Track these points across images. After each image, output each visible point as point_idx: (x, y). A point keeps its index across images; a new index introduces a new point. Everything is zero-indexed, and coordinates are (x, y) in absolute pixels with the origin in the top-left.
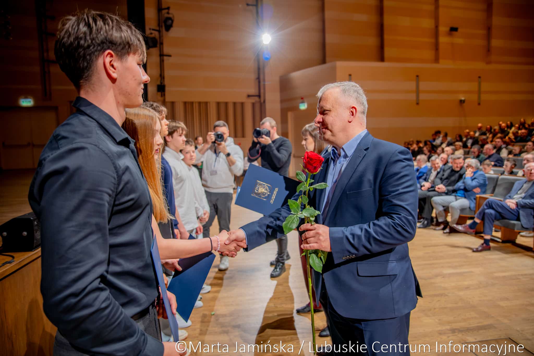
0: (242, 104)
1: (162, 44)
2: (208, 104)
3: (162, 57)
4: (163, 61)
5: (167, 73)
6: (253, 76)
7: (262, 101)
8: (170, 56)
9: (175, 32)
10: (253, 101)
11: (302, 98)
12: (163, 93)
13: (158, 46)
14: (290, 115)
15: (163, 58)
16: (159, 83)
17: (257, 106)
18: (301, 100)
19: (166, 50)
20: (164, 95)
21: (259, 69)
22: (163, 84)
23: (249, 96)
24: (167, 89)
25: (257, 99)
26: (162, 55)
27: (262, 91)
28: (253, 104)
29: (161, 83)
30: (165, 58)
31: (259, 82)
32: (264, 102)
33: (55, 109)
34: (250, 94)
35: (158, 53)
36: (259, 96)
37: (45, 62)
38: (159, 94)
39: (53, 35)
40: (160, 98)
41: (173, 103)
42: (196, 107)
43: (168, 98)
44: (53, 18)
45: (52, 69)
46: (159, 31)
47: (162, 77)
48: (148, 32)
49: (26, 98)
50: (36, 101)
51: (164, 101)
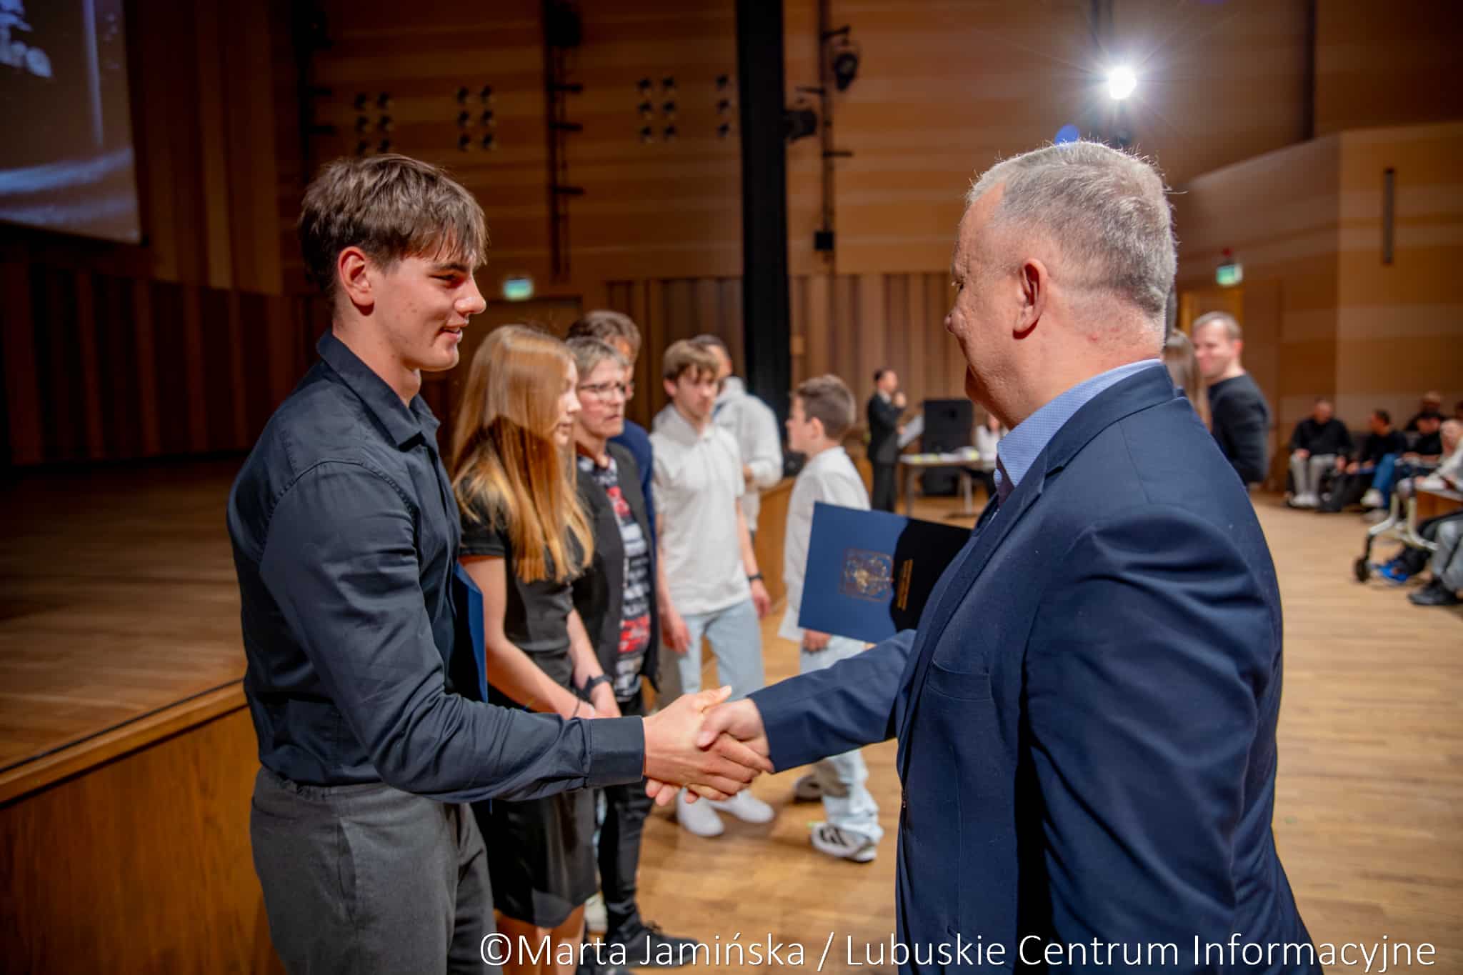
1: (828, 124)
3: (828, 160)
4: (832, 169)
5: (844, 200)
8: (847, 154)
9: (863, 91)
11: (1227, 252)
12: (829, 253)
13: (819, 130)
15: (831, 162)
16: (819, 227)
18: (1223, 258)
19: (840, 139)
20: (833, 257)
22: (829, 230)
24: (841, 242)
26: (828, 154)
29: (825, 227)
30: (838, 161)
35: (818, 149)
37: (558, 192)
38: (820, 255)
39: (576, 128)
40: (824, 267)
41: (855, 279)
42: (916, 288)
43: (844, 265)
44: (577, 89)
45: (575, 207)
46: (822, 92)
47: (828, 211)
48: (792, 97)
49: (517, 278)
50: (538, 285)
51: (832, 276)
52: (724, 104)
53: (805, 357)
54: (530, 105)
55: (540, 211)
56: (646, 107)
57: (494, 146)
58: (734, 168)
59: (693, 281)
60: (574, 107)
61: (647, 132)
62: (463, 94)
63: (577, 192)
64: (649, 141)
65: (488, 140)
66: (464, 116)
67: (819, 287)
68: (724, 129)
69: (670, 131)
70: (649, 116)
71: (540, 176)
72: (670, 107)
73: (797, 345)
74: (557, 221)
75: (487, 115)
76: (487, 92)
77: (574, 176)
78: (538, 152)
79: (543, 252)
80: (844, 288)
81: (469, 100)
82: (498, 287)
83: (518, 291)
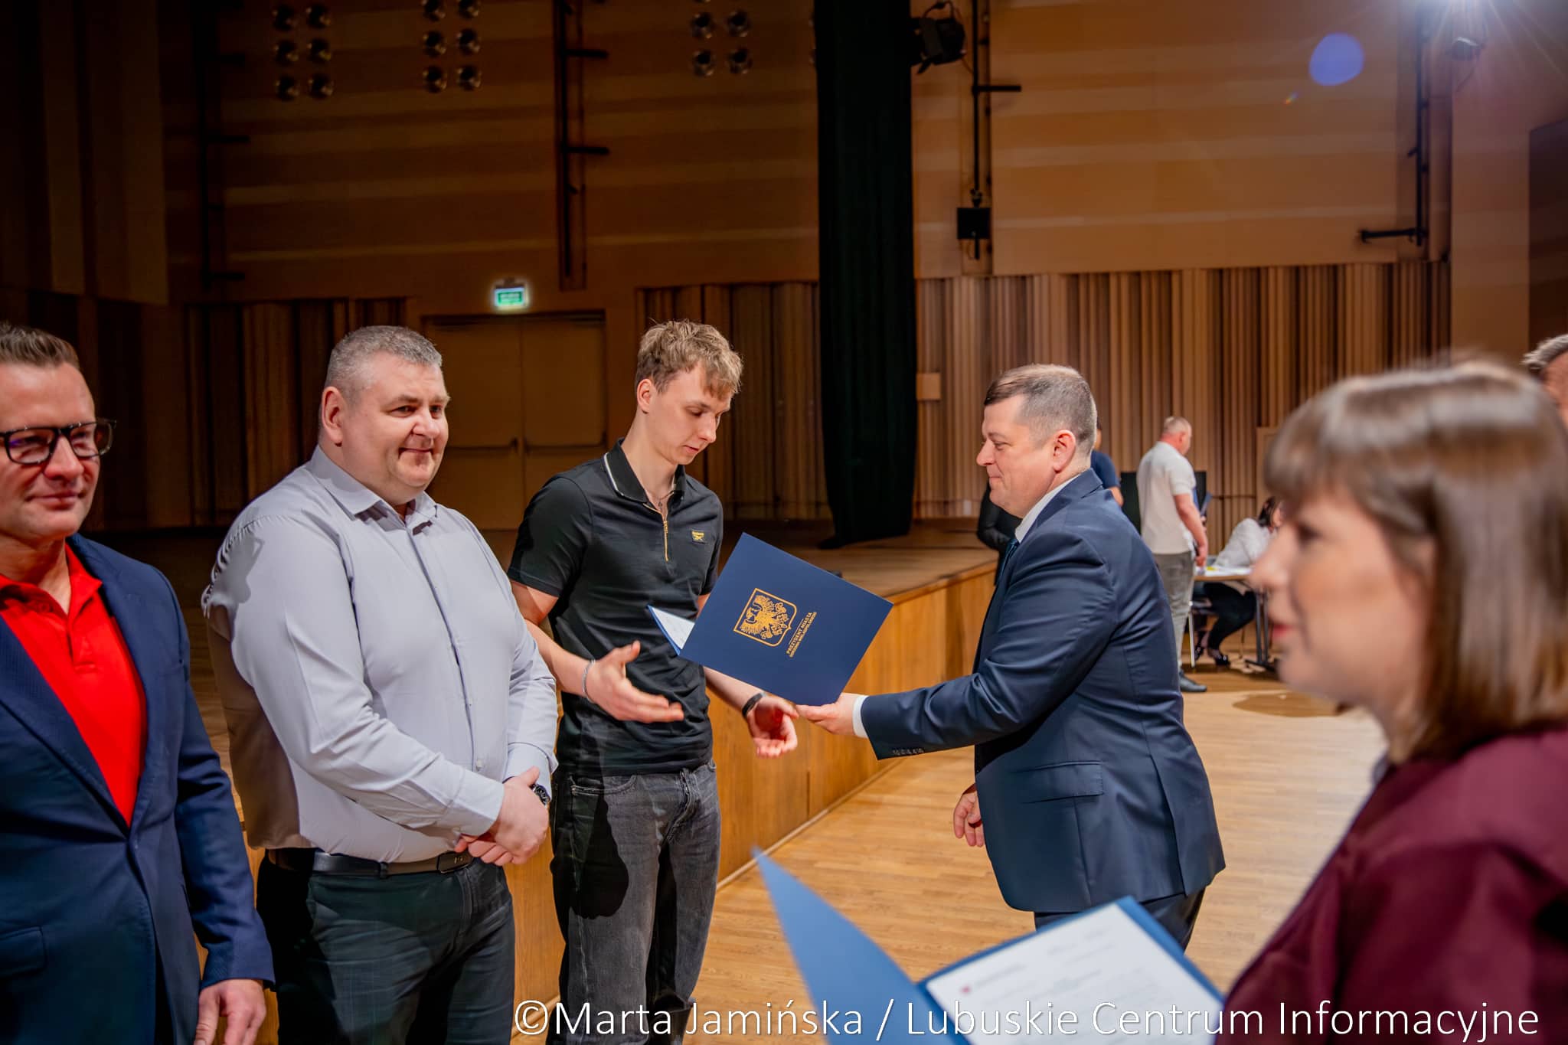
0: (1334, 272)
1: (982, 42)
2: (1175, 278)
3: (982, 96)
4: (988, 111)
5: (1005, 160)
6: (1391, 145)
7: (1434, 256)
8: (1012, 88)
10: (1391, 258)
12: (983, 242)
13: (968, 51)
15: (988, 100)
16: (968, 204)
17: (1409, 283)
19: (1002, 66)
20: (990, 249)
21: (1423, 105)
22: (983, 205)
23: (1366, 236)
24: (999, 224)
25: (1409, 247)
26: (982, 88)
27: (1435, 208)
28: (1389, 271)
29: (977, 202)
30: (996, 97)
31: (1423, 169)
32: (1445, 256)
33: (595, 317)
34: (1373, 226)
35: (966, 81)
36: (1420, 233)
37: (571, 152)
38: (968, 243)
39: (599, 55)
40: (970, 263)
41: (1022, 282)
42: (1120, 293)
43: (1005, 262)
45: (596, 177)
47: (981, 179)
49: (509, 284)
50: (536, 296)
51: (987, 278)
53: (942, 404)
54: (533, 21)
55: (545, 180)
56: (704, 21)
57: (476, 83)
59: (774, 286)
60: (596, 23)
61: (705, 58)
62: (433, 5)
63: (600, 152)
64: (709, 72)
65: (469, 74)
66: (435, 39)
67: (966, 295)
69: (741, 56)
70: (708, 36)
71: (545, 128)
72: (739, 19)
73: (929, 386)
74: (568, 196)
75: (469, 35)
76: (468, 2)
77: (598, 128)
78: (544, 91)
79: (549, 243)
80: (1004, 293)
81: (441, 14)
82: (483, 295)
83: (510, 300)
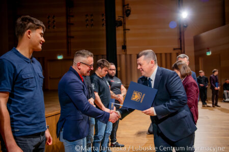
0: (171, 54)
1: (125, 24)
4: (125, 33)
5: (128, 39)
6: (177, 38)
7: (183, 52)
8: (129, 30)
9: (131, 17)
10: (177, 52)
11: (208, 49)
12: (125, 50)
13: (123, 25)
14: (201, 60)
16: (123, 45)
18: (207, 50)
19: (127, 27)
21: (180, 33)
22: (125, 45)
23: (174, 49)
24: (127, 48)
25: (179, 51)
26: (125, 30)
27: (182, 46)
28: (177, 54)
30: (127, 31)
31: (181, 41)
33: (72, 60)
34: (175, 48)
35: (123, 29)
36: (181, 49)
37: (69, 37)
38: (123, 50)
39: (73, 24)
40: (123, 52)
41: (131, 55)
43: (128, 52)
44: (73, 16)
45: (72, 41)
46: (123, 17)
47: (125, 41)
48: (117, 18)
49: (60, 55)
50: (64, 56)
51: (126, 54)
52: (103, 20)
53: (120, 71)
54: (63, 19)
55: (65, 41)
56: (87, 20)
57: (55, 28)
58: (104, 33)
59: (97, 55)
60: (72, 20)
61: (87, 25)
62: (49, 17)
63: (73, 37)
64: (88, 27)
65: (54, 26)
66: (49, 21)
67: (123, 57)
68: (103, 24)
69: (92, 25)
70: (88, 22)
71: (65, 34)
72: (92, 20)
73: (119, 69)
74: (68, 43)
75: (54, 21)
76: (54, 17)
77: (72, 34)
78: (65, 29)
79: (65, 50)
80: (128, 57)
81: (50, 18)
82: (56, 57)
83: (60, 57)
